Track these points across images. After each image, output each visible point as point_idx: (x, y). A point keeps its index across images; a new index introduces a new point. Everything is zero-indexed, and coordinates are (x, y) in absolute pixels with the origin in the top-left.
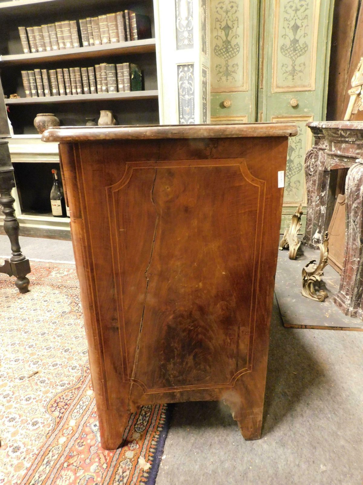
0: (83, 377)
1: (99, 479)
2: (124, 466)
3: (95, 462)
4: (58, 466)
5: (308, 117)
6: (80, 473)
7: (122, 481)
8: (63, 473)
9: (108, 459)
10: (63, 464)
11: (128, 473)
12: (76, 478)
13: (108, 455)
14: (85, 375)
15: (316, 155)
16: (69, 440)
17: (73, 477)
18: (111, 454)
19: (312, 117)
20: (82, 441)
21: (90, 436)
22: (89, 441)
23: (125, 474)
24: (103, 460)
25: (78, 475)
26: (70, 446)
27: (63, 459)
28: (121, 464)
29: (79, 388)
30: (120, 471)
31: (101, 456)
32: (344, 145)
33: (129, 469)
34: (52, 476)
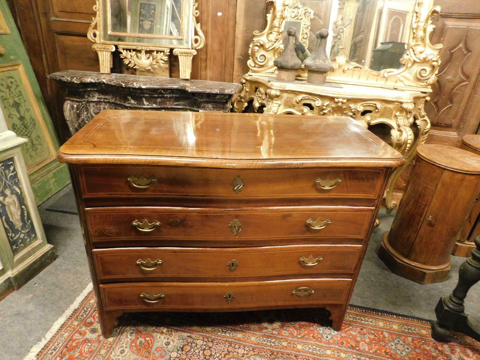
0: (283, 355)
1: (358, 329)
2: (348, 318)
3: (350, 333)
4: (359, 353)
5: (17, 65)
6: (359, 339)
7: (355, 318)
8: (362, 349)
9: (346, 326)
10: (357, 350)
11: (351, 316)
12: (362, 341)
13: (344, 326)
14: (281, 355)
15: (86, 108)
16: (342, 351)
17: (362, 342)
18: (344, 325)
19: (21, 66)
20: (340, 343)
21: (335, 338)
22: (339, 339)
23: (352, 317)
24: (348, 329)
25: (360, 340)
26: (345, 349)
27: (354, 351)
28: (347, 319)
29: (296, 356)
30: (351, 319)
31: (346, 330)
32: (159, 100)
33: (349, 315)
34: (366, 354)
